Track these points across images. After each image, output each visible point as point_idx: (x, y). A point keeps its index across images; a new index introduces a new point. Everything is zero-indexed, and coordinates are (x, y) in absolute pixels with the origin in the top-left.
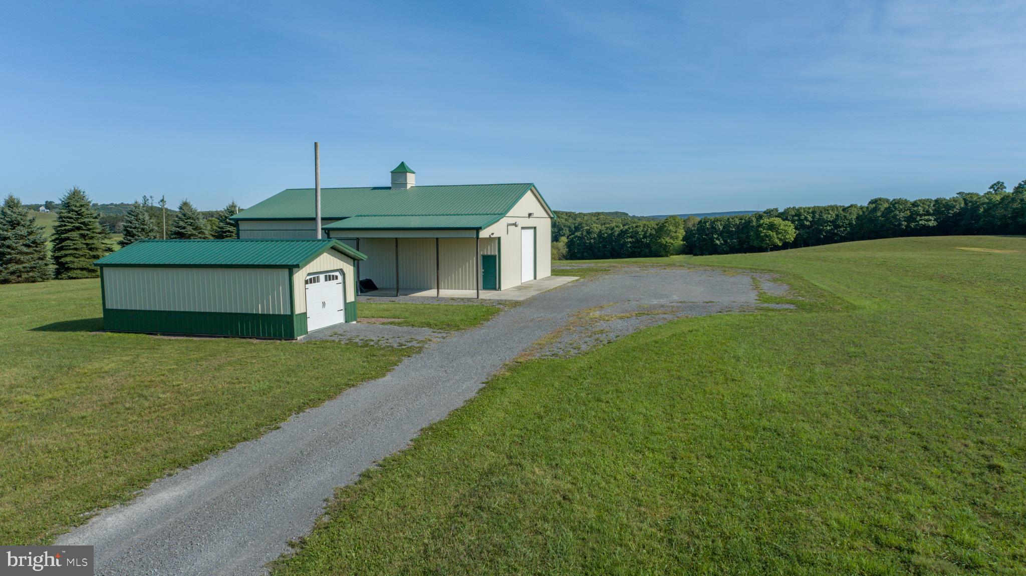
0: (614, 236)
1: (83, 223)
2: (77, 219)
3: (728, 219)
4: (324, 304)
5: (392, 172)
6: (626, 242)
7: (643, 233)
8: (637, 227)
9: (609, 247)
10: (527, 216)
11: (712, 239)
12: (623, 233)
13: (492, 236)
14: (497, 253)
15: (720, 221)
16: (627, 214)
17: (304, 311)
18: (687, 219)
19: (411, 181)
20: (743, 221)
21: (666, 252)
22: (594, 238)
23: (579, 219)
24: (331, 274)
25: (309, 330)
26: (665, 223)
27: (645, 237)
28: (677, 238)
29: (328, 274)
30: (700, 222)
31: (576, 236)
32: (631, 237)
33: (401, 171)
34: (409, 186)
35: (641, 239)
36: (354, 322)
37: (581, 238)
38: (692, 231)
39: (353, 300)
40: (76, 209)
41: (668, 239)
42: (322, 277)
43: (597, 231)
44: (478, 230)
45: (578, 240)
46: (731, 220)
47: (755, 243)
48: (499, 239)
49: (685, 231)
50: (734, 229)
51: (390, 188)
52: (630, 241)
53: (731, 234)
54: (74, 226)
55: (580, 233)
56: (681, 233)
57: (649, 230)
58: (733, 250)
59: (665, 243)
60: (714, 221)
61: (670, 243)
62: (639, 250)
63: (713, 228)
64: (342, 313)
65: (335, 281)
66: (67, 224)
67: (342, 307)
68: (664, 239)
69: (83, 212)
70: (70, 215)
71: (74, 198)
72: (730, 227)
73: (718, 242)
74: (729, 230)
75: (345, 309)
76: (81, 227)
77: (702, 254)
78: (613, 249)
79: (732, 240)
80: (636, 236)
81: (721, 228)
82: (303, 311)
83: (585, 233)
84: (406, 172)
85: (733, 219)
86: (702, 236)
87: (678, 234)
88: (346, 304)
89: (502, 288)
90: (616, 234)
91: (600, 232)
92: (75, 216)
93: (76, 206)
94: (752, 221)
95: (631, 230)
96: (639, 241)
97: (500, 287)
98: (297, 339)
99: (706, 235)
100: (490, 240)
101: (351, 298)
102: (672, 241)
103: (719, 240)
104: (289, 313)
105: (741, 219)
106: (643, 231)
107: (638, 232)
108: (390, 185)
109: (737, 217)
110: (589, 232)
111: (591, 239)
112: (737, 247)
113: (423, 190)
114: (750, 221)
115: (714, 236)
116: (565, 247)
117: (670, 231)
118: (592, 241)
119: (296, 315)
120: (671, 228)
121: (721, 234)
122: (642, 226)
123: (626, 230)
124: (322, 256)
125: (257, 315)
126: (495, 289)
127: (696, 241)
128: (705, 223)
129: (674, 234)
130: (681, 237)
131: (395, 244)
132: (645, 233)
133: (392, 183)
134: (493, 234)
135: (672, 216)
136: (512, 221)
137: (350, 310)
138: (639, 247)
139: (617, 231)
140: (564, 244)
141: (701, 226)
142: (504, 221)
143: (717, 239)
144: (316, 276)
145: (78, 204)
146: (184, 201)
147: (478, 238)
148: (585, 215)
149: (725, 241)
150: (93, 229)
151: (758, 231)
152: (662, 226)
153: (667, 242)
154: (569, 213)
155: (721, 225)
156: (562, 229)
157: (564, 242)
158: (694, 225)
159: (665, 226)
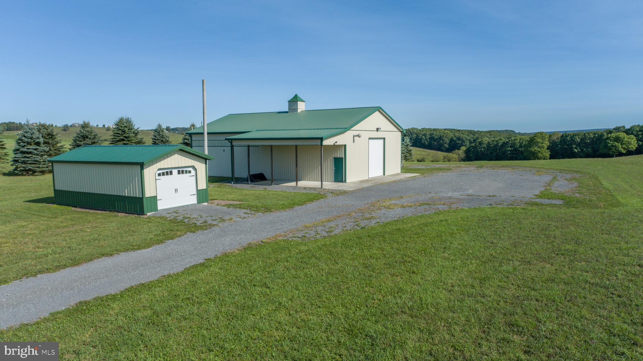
0: (498, 146)
1: (125, 137)
2: (122, 134)
3: (585, 134)
4: (176, 190)
5: (289, 101)
6: (507, 150)
7: (519, 144)
8: (515, 140)
9: (495, 154)
10: (376, 130)
11: (572, 149)
12: (505, 144)
13: (336, 144)
14: (343, 156)
15: (578, 135)
16: (514, 131)
17: (156, 195)
18: (551, 135)
19: (301, 107)
20: (597, 135)
21: (534, 157)
22: (484, 147)
23: (477, 135)
24: (184, 169)
25: (158, 209)
26: (535, 137)
27: (520, 147)
28: (543, 147)
29: (181, 169)
30: (562, 136)
31: (472, 146)
32: (511, 147)
33: (294, 101)
34: (299, 111)
35: (518, 148)
36: (206, 204)
37: (475, 147)
38: (557, 142)
39: (205, 187)
40: (122, 129)
41: (536, 148)
42: (175, 172)
43: (486, 142)
44: (321, 139)
45: (473, 148)
46: (587, 134)
47: (604, 151)
48: (345, 146)
49: (549, 142)
50: (589, 141)
51: (287, 112)
52: (510, 150)
53: (587, 145)
54: (120, 139)
55: (475, 144)
56: (547, 143)
57: (524, 142)
58: (588, 156)
59: (533, 151)
60: (573, 136)
61: (537, 151)
62: (516, 156)
63: (572, 140)
64: (195, 196)
65: (188, 175)
66: (117, 137)
67: (195, 192)
68: (533, 148)
69: (125, 130)
70: (118, 132)
71: (121, 122)
72: (586, 139)
73: (576, 150)
74: (585, 142)
75: (197, 194)
76: (124, 139)
77: (563, 158)
78: (497, 155)
79: (587, 148)
80: (514, 146)
81: (579, 140)
82: (153, 194)
83: (477, 144)
84: (297, 101)
85: (588, 134)
86: (563, 146)
87: (544, 145)
88: (198, 191)
89: (347, 181)
90: (500, 144)
91: (489, 143)
92: (121, 133)
93: (122, 127)
94: (604, 135)
95: (511, 142)
96: (516, 150)
97: (345, 181)
98: (147, 215)
99: (567, 145)
100: (335, 147)
101: (203, 185)
102: (539, 150)
103: (577, 149)
104: (141, 196)
105: (595, 134)
106: (519, 143)
107: (516, 144)
108: (287, 110)
109: (591, 133)
110: (480, 143)
111: (482, 148)
112: (591, 154)
113: (309, 113)
114: (602, 135)
115: (573, 146)
116: (464, 153)
117: (538, 142)
118: (483, 149)
119: (146, 198)
120: (539, 140)
121: (579, 145)
122: (519, 139)
123: (507, 142)
124: (173, 157)
125: (125, 197)
126: (342, 181)
127: (558, 150)
128: (566, 136)
129: (540, 145)
130: (546, 147)
131: (270, 150)
132: (521, 144)
133: (289, 109)
134: (336, 142)
135: (540, 132)
136: (356, 133)
137: (202, 195)
138: (516, 154)
139: (500, 143)
140: (463, 151)
141: (564, 139)
142: (349, 135)
143: (576, 148)
144: (169, 170)
145: (123, 126)
146: (193, 123)
147: (322, 145)
148: (481, 132)
149: (582, 150)
150: (131, 140)
151: (606, 142)
152: (533, 140)
153: (535, 150)
154: (470, 131)
155: (579, 138)
156: (465, 142)
157: (463, 150)
158: (558, 139)
159: (535, 139)
